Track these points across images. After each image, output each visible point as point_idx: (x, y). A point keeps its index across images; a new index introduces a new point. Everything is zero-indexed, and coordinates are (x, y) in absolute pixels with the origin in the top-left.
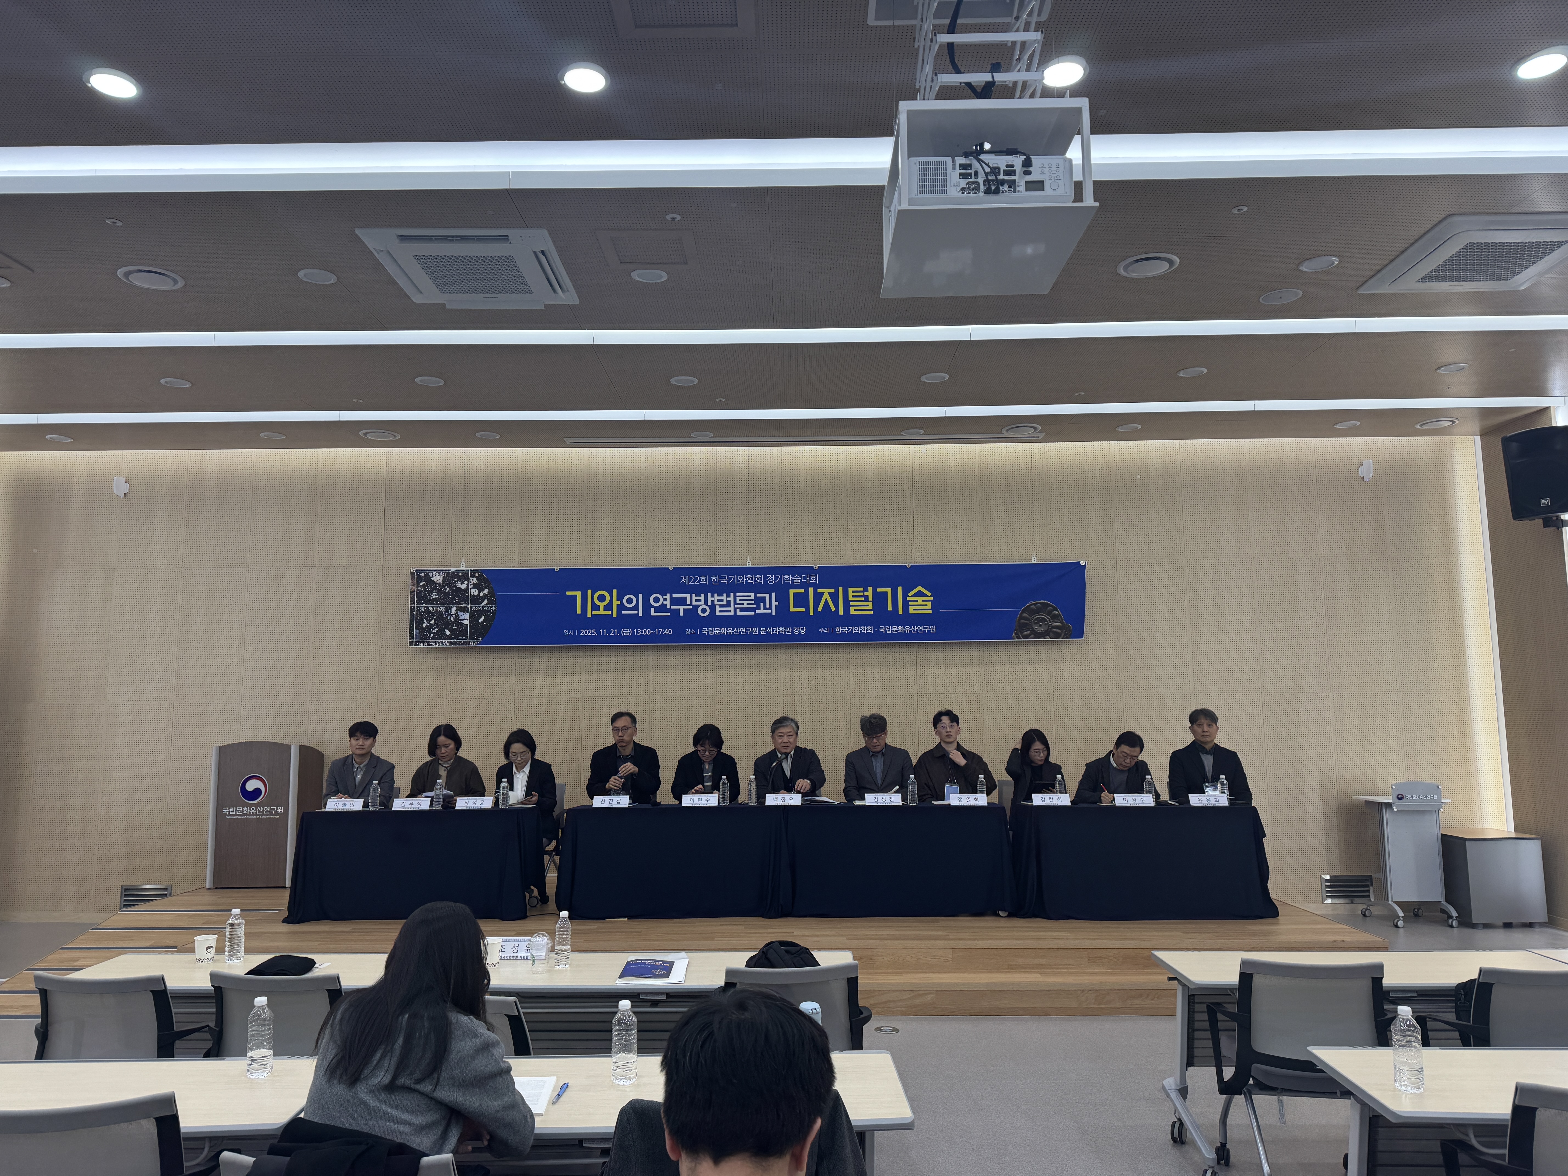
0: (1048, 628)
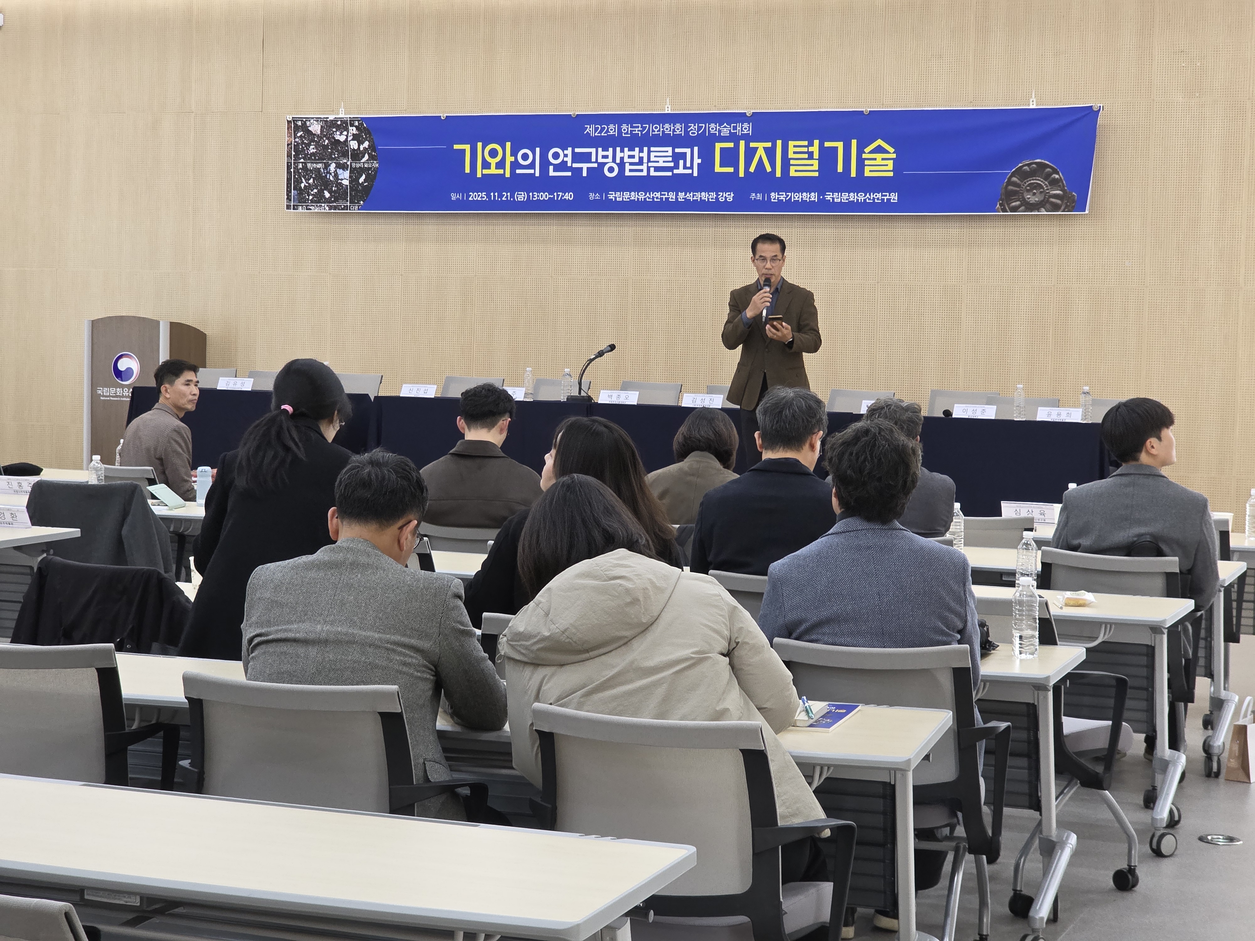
0: (1045, 198)
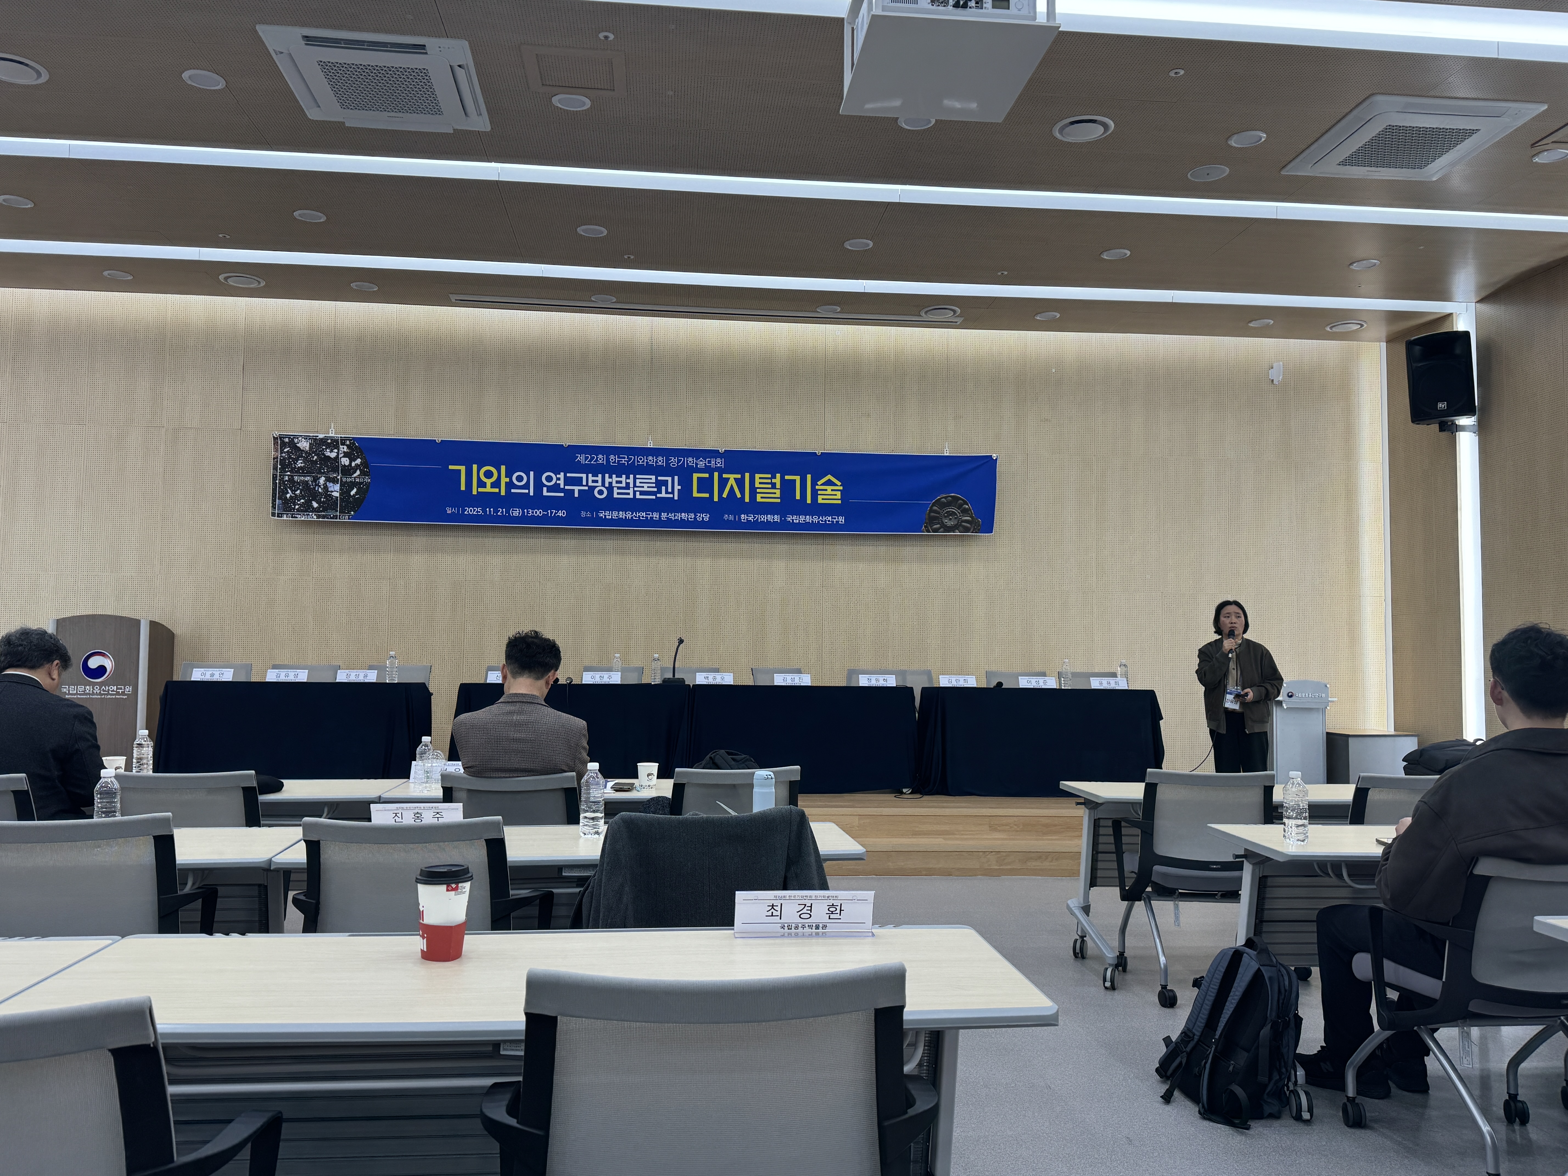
0: (958, 522)
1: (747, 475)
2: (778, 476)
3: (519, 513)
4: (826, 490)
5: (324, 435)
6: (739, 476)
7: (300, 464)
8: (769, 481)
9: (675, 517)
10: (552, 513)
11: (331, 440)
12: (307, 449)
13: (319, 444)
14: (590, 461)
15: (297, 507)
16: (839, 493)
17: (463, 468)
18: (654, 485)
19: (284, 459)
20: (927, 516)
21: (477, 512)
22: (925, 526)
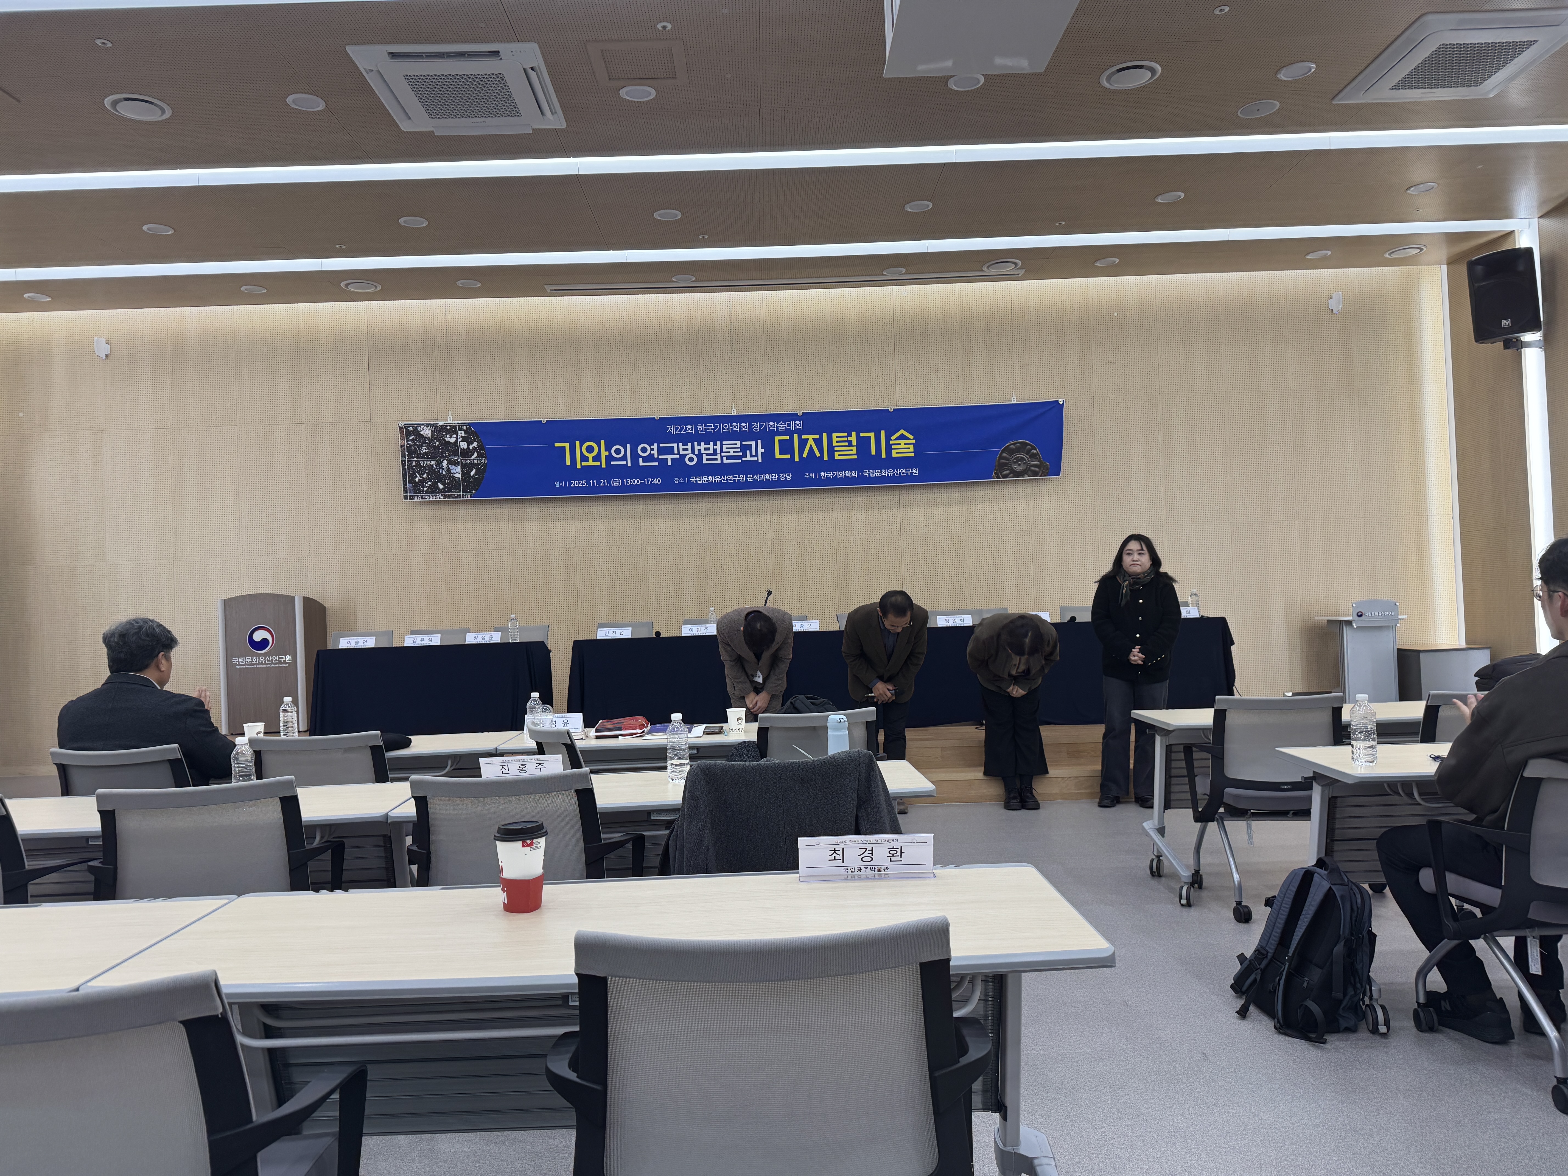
0: (1027, 467)
1: (825, 435)
2: (854, 434)
3: (619, 483)
4: (900, 444)
5: (443, 422)
6: (817, 436)
7: (424, 450)
8: (846, 439)
9: (760, 478)
10: (648, 481)
11: (450, 426)
12: (430, 435)
13: (440, 430)
14: (680, 431)
15: (425, 489)
16: (912, 447)
17: (567, 445)
18: (739, 450)
19: (410, 446)
20: (997, 463)
21: (582, 484)
22: (995, 473)
